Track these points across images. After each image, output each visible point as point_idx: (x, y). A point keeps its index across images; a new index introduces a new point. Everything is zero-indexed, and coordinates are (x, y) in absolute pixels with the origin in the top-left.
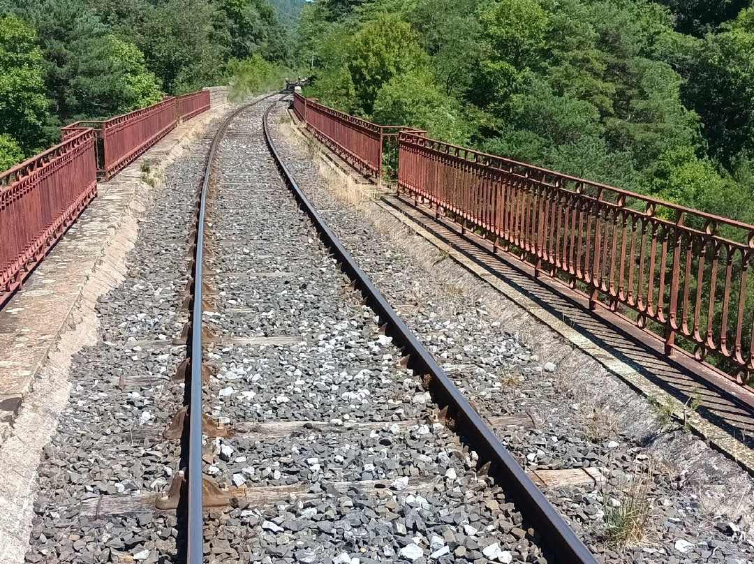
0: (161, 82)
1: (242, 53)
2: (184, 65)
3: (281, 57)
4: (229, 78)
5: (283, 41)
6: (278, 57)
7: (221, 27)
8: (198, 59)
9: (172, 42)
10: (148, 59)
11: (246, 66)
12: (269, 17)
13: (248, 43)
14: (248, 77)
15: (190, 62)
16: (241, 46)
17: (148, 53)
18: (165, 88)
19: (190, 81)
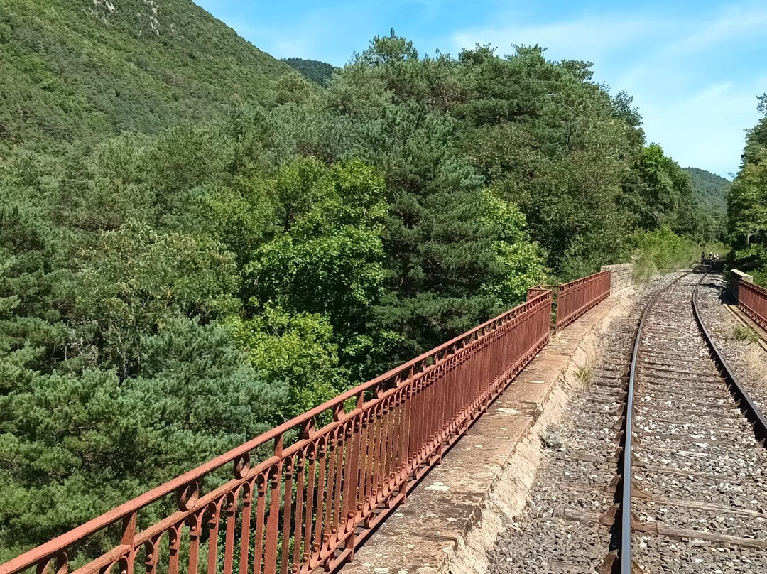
0: (546, 254)
1: (649, 223)
2: (579, 234)
3: (690, 231)
4: (633, 251)
5: (694, 214)
6: (685, 230)
7: (631, 190)
8: (598, 226)
9: (567, 203)
10: (533, 224)
11: (653, 238)
12: (683, 186)
13: (656, 214)
14: (654, 251)
15: (587, 229)
16: (647, 216)
17: (533, 216)
18: (550, 262)
19: (585, 254)
